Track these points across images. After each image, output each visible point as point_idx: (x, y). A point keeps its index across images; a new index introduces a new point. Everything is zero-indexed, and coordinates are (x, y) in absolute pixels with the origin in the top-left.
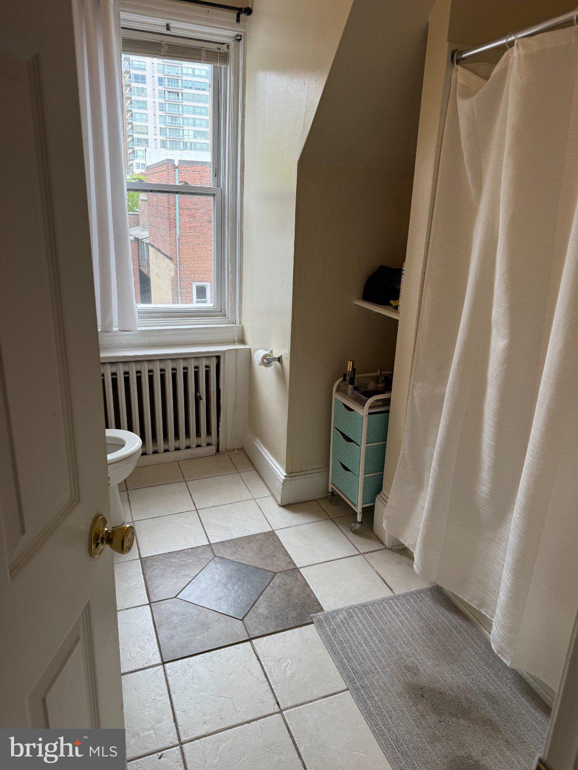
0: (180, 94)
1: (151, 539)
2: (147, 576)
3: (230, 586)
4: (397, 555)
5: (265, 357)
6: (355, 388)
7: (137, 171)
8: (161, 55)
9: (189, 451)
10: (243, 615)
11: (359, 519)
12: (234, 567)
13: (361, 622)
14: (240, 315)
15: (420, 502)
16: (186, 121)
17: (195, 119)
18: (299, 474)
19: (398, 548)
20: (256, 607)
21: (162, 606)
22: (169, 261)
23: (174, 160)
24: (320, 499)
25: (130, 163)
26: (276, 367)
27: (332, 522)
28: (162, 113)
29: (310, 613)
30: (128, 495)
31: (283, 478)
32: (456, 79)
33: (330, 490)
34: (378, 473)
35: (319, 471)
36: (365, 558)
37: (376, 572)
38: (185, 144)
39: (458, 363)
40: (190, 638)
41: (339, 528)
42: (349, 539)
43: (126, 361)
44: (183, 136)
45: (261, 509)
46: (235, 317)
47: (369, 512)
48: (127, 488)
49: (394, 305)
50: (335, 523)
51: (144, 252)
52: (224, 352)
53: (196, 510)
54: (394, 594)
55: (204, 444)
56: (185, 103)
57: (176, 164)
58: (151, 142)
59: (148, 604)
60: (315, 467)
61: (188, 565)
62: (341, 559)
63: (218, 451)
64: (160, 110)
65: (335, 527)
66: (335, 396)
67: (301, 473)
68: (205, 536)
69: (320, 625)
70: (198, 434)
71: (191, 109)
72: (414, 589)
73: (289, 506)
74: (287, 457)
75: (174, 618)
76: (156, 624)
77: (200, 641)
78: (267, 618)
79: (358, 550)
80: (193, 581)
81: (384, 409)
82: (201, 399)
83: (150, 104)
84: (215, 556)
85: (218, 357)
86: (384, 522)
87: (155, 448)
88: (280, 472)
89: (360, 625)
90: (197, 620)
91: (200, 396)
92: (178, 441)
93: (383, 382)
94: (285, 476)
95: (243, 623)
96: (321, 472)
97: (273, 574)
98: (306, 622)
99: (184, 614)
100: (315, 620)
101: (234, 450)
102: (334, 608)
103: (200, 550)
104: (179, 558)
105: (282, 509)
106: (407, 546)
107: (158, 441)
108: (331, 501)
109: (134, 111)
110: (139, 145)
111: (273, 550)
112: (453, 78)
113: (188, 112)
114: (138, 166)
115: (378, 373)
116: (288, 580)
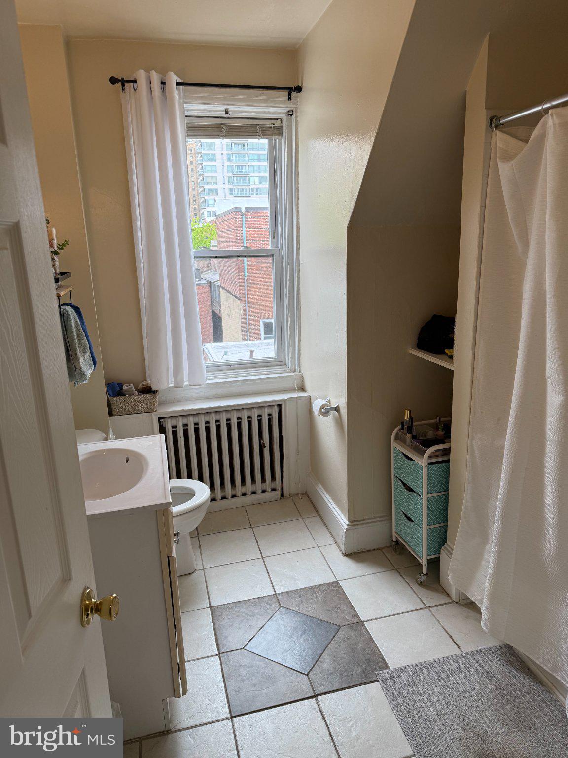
0: (246, 145)
1: (220, 587)
2: (217, 626)
3: (295, 638)
4: (464, 609)
5: (323, 407)
6: (414, 437)
7: (208, 219)
8: (222, 136)
9: (255, 496)
10: (308, 670)
11: (424, 570)
12: (299, 619)
13: (427, 681)
14: (300, 363)
15: (486, 556)
16: (251, 169)
17: (260, 166)
18: (361, 522)
19: (465, 601)
20: (321, 662)
21: (231, 657)
22: (239, 301)
23: (240, 208)
24: (384, 548)
25: (202, 211)
26: (334, 416)
27: (397, 573)
28: (230, 163)
29: (376, 670)
30: (199, 541)
31: (346, 527)
32: (496, 144)
33: (394, 539)
34: (442, 524)
35: (381, 519)
36: (431, 612)
37: (443, 627)
38: (251, 190)
39: (515, 417)
40: (257, 692)
41: (404, 579)
42: (414, 592)
43: (196, 414)
44: (250, 183)
45: (325, 558)
46: (295, 365)
47: (434, 564)
48: (198, 535)
49: (449, 354)
50: (400, 574)
51: (216, 294)
52: (285, 401)
53: (262, 558)
54: (462, 651)
55: (269, 489)
56: (251, 152)
57: (243, 211)
58: (220, 192)
59: (217, 655)
60: (379, 515)
61: (255, 615)
62: (405, 612)
63: (282, 495)
64: (228, 161)
65: (401, 579)
66: (394, 444)
67: (364, 522)
68: (271, 585)
69: (385, 685)
70: (263, 479)
71: (256, 157)
72: (483, 647)
73: (353, 555)
74: (348, 505)
75: (242, 670)
76: (225, 676)
77: (266, 695)
78: (331, 673)
79: (424, 603)
80: (260, 632)
81: (444, 459)
82: (265, 446)
83: (218, 156)
84: (281, 606)
85: (280, 406)
86: (450, 575)
87: (223, 494)
88: (343, 521)
89: (426, 686)
90: (264, 673)
91: (264, 444)
92: (244, 487)
93: (443, 429)
94: (348, 525)
95: (309, 678)
96: (385, 520)
97: (337, 627)
98: (370, 680)
99: (251, 667)
100: (379, 678)
101: (298, 495)
102: (399, 666)
103: (266, 600)
104: (246, 608)
105: (345, 558)
106: (474, 600)
107: (226, 487)
108: (395, 551)
109: (204, 163)
110: (209, 195)
111: (338, 602)
112: (493, 141)
113: (253, 160)
114: (209, 214)
115: (437, 420)
116: (353, 634)
